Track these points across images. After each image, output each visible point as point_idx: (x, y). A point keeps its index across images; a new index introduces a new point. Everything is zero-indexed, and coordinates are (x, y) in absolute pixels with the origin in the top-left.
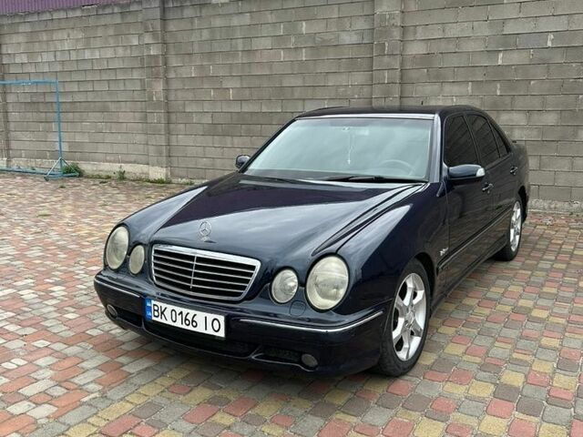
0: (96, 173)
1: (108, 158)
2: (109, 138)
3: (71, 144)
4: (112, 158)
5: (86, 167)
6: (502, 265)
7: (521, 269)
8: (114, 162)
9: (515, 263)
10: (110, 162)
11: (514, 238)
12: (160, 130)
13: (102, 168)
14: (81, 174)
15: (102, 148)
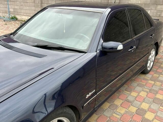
0: (21, 19)
1: (24, 14)
2: (25, 8)
3: (14, 9)
4: (26, 15)
5: (18, 17)
6: (143, 76)
7: (150, 80)
8: (26, 16)
9: (149, 76)
10: (25, 16)
11: (150, 64)
12: (39, 6)
13: (23, 18)
14: (17, 19)
15: (23, 11)
